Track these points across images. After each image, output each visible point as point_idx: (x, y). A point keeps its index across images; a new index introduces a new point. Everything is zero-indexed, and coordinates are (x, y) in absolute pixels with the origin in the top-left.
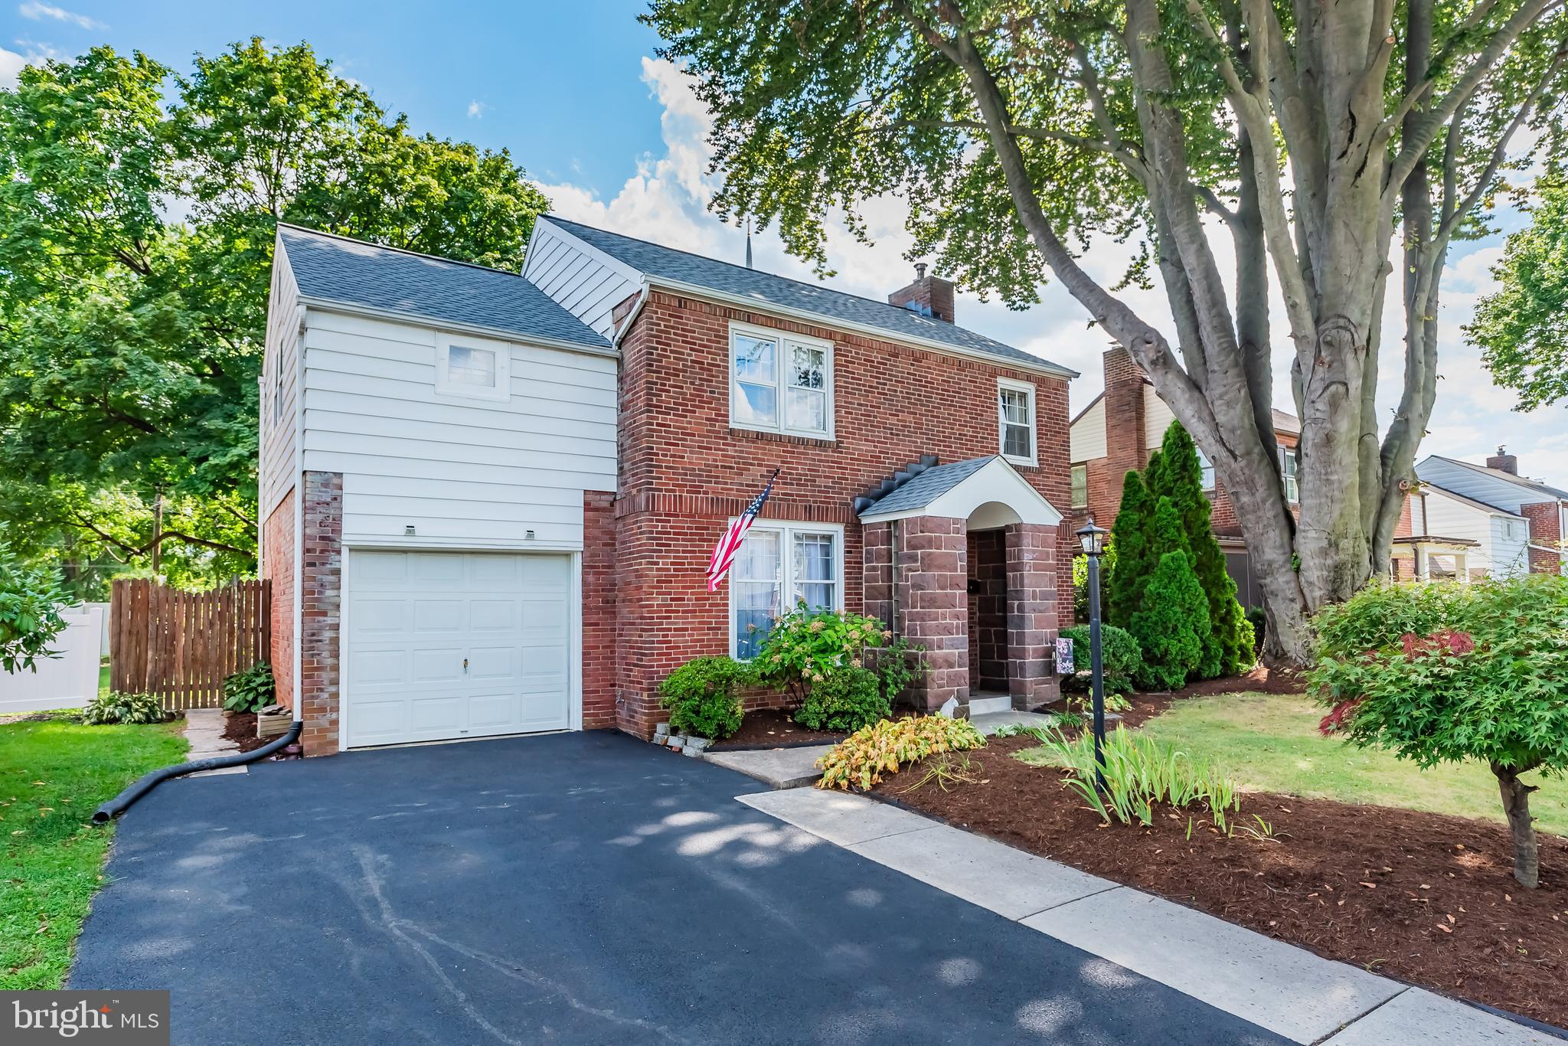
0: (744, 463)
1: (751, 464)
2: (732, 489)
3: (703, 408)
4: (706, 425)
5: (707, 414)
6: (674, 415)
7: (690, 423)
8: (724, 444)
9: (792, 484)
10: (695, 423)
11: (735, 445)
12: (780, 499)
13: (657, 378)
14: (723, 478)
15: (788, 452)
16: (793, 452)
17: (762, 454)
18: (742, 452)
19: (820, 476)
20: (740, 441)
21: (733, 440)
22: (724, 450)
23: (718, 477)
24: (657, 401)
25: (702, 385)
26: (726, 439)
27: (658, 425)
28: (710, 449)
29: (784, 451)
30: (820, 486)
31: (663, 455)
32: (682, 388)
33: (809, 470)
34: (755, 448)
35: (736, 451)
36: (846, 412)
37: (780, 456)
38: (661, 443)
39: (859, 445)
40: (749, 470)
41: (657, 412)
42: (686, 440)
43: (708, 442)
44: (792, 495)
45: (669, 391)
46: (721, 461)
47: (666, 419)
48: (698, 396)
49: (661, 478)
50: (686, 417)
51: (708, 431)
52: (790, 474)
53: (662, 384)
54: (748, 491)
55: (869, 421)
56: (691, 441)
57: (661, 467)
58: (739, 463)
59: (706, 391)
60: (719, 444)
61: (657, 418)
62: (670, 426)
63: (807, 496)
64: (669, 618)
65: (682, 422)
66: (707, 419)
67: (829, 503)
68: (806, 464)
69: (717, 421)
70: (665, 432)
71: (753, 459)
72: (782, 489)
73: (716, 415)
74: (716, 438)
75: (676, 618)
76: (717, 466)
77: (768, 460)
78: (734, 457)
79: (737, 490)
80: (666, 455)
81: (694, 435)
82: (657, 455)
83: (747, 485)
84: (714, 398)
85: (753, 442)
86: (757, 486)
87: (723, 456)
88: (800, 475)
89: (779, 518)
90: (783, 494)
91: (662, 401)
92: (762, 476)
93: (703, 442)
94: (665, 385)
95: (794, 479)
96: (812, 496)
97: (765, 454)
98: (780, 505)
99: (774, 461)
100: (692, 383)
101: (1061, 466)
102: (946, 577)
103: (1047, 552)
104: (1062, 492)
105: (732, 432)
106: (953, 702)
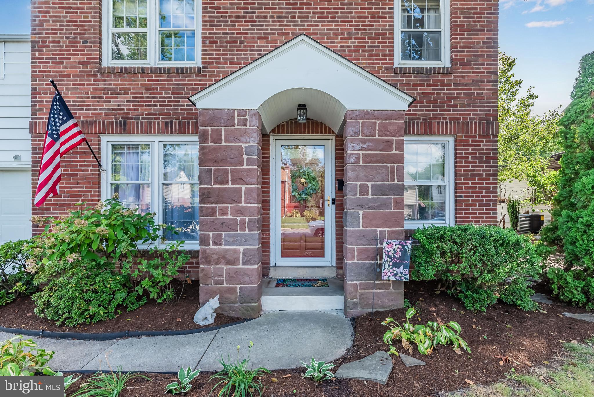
0: (112, 93)
1: (118, 93)
2: (101, 114)
3: (77, 55)
4: (80, 68)
5: (80, 59)
6: (53, 63)
7: (66, 67)
8: (94, 80)
9: (155, 106)
10: (70, 67)
11: (104, 80)
12: (143, 118)
13: (39, 38)
14: (93, 105)
15: (152, 80)
16: (158, 81)
17: (129, 84)
18: (110, 85)
19: (184, 98)
20: (108, 76)
21: (103, 76)
22: (94, 85)
23: (88, 105)
24: (39, 54)
25: (76, 38)
26: (96, 76)
27: (40, 71)
28: (83, 85)
29: (148, 80)
30: (183, 106)
31: (44, 93)
32: (59, 42)
33: (172, 93)
34: (121, 80)
35: (105, 85)
36: (210, 42)
37: (145, 85)
38: (42, 85)
39: (224, 68)
40: (116, 98)
41: (39, 63)
42: (63, 80)
43: (81, 80)
44: (156, 114)
45: (49, 46)
46: (92, 93)
47: (46, 67)
48: (72, 46)
49: (42, 110)
50: (62, 63)
51: (81, 72)
52: (154, 98)
53: (43, 42)
54: (115, 114)
55: (235, 46)
56: (67, 80)
57: (42, 102)
58: (108, 93)
59: (79, 42)
60: (90, 80)
61: (40, 67)
62: (49, 72)
63: (170, 114)
64: (49, 209)
65: (60, 68)
66: (80, 63)
67: (192, 118)
68: (170, 89)
69: (88, 63)
70: (46, 76)
71: (120, 89)
72: (146, 110)
73: (88, 59)
74: (87, 76)
75: (54, 209)
76: (88, 98)
77: (134, 89)
78: (103, 89)
79: (106, 114)
80: (47, 93)
81: (69, 76)
82: (40, 93)
83: (114, 110)
84: (86, 47)
85: (120, 76)
86: (123, 109)
87: (94, 89)
88: (164, 97)
89: (142, 133)
90: (146, 114)
91: (42, 54)
92: (128, 101)
93: (76, 80)
94: (45, 42)
95: (158, 102)
96: (174, 114)
97: (131, 85)
98: (142, 123)
99: (139, 89)
100: (67, 38)
101: (483, 64)
102: (226, 172)
103: (388, 141)
104: (483, 89)
105: (101, 71)
106: (214, 303)
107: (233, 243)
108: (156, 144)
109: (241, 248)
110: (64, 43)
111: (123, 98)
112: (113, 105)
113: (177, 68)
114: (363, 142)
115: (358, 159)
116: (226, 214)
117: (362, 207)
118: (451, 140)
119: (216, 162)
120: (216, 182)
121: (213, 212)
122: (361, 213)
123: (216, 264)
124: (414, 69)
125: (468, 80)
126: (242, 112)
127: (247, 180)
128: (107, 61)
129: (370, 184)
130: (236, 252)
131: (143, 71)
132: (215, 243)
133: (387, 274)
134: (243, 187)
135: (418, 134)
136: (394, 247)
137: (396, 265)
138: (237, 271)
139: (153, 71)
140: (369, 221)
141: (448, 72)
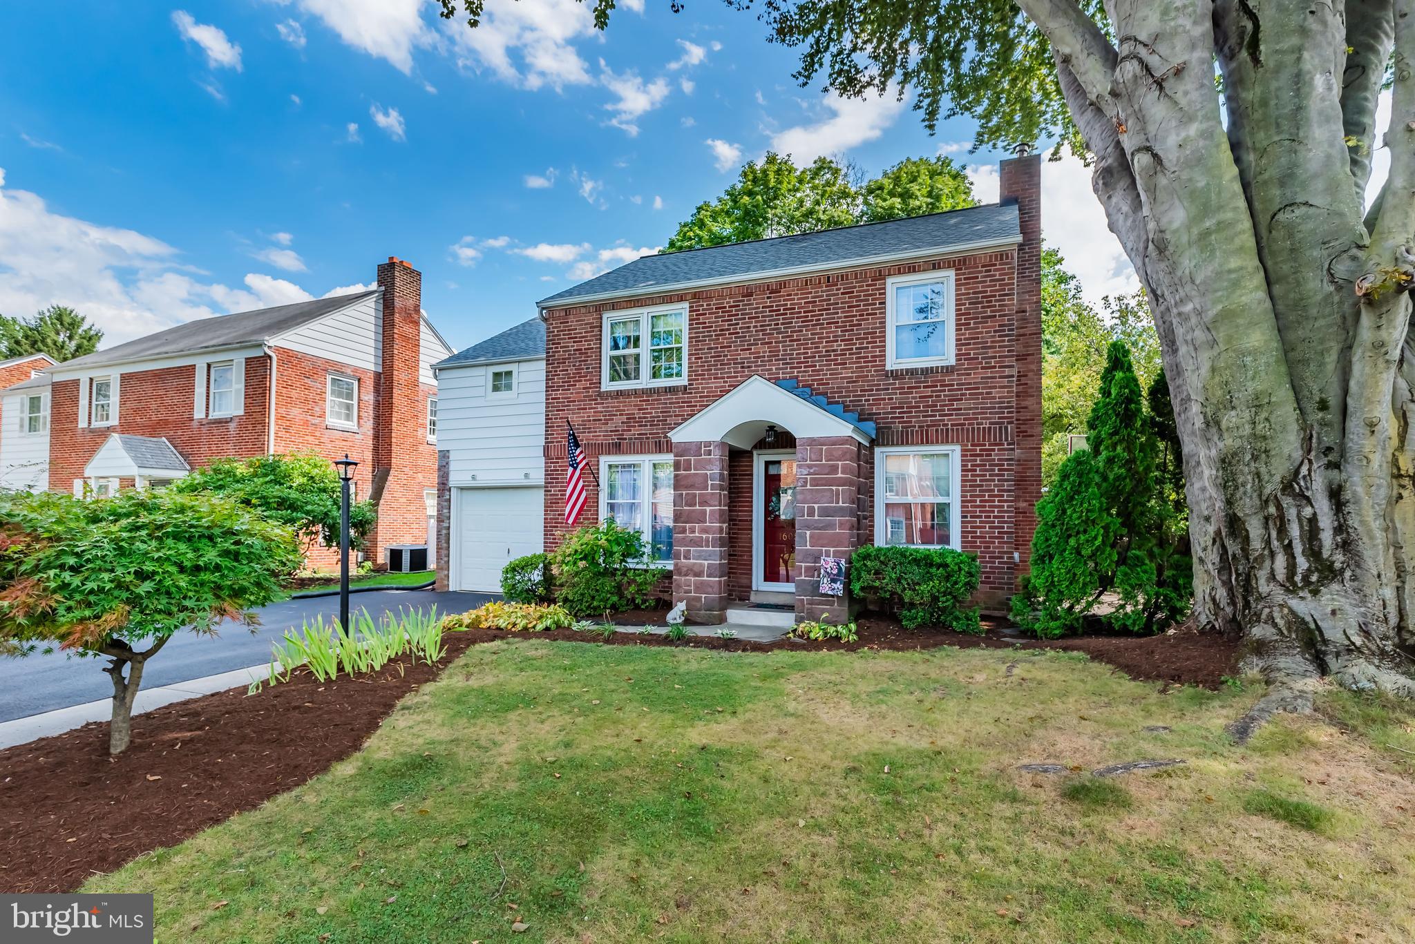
0: (609, 416)
1: (615, 415)
2: (600, 436)
3: (581, 381)
4: (583, 393)
5: (583, 385)
6: (562, 390)
7: (572, 393)
8: (595, 404)
9: (646, 426)
10: (576, 393)
11: (603, 403)
12: (635, 439)
13: (552, 368)
14: (594, 428)
15: (643, 401)
16: (649, 401)
17: (623, 406)
18: (608, 407)
19: (671, 416)
20: (606, 399)
21: (602, 399)
22: (595, 408)
23: (590, 428)
24: (552, 383)
25: (581, 365)
26: (597, 400)
27: (552, 399)
28: (586, 409)
29: (640, 401)
30: (670, 424)
31: (555, 419)
32: (567, 370)
33: (661, 412)
34: (617, 402)
35: (604, 407)
36: (696, 359)
37: (638, 405)
38: (554, 411)
39: (708, 384)
40: (613, 420)
41: (552, 391)
42: (570, 406)
43: (584, 405)
44: (646, 434)
45: (559, 375)
46: (593, 416)
47: (557, 394)
48: (578, 373)
49: (553, 434)
50: (570, 390)
51: (584, 397)
52: (645, 418)
53: (555, 371)
54: (612, 436)
56: (573, 406)
57: (553, 427)
58: (606, 416)
59: (583, 369)
60: (592, 404)
61: (552, 395)
62: (559, 398)
63: (659, 433)
65: (567, 394)
66: (583, 389)
68: (659, 408)
69: (590, 388)
70: (557, 403)
71: (616, 411)
72: (638, 430)
73: (590, 384)
74: (589, 400)
76: (590, 421)
77: (628, 410)
78: (602, 412)
79: (604, 436)
80: (557, 419)
81: (575, 401)
82: (552, 419)
83: (611, 431)
84: (588, 373)
85: (617, 399)
86: (618, 431)
87: (594, 412)
88: (654, 417)
89: (634, 453)
90: (638, 435)
91: (554, 383)
92: (622, 423)
93: (581, 405)
94: (557, 371)
95: (649, 422)
97: (625, 406)
98: (634, 443)
99: (632, 410)
100: (574, 366)
101: (994, 357)
102: (695, 495)
103: (833, 466)
104: (995, 387)
105: (600, 394)
106: (681, 607)
107: (699, 558)
108: (647, 462)
109: (706, 563)
110: (571, 370)
111: (619, 420)
112: (611, 426)
113: (666, 388)
114: (810, 467)
115: (806, 483)
116: (693, 532)
117: (808, 528)
118: (958, 448)
119: (687, 487)
120: (687, 505)
121: (684, 531)
122: (808, 533)
123: (686, 575)
124: (907, 370)
125: (975, 377)
126: (708, 444)
127: (712, 502)
128: (607, 385)
129: (816, 506)
130: (701, 565)
131: (635, 393)
132: (685, 558)
133: (825, 587)
134: (708, 509)
136: (831, 564)
137: (834, 581)
138: (702, 583)
139: (644, 391)
140: (815, 540)
141: (949, 370)
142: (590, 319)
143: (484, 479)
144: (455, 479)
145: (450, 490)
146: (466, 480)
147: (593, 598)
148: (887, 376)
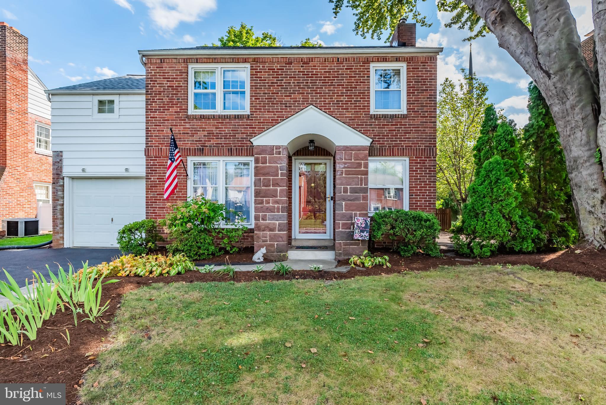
0: (194, 131)
1: (199, 131)
2: (188, 143)
3: (173, 107)
4: (175, 115)
5: (175, 110)
6: (159, 112)
7: (166, 115)
8: (184, 123)
9: (221, 138)
10: (169, 115)
11: (190, 123)
12: (214, 146)
13: (151, 97)
14: (183, 138)
15: (219, 123)
16: (223, 123)
17: (205, 125)
18: (194, 125)
19: (239, 133)
20: (192, 120)
21: (189, 120)
22: (184, 125)
23: (180, 138)
24: (151, 107)
25: (173, 97)
26: (185, 120)
27: (151, 117)
28: (177, 126)
29: (217, 123)
30: (239, 138)
31: (153, 131)
32: (163, 99)
33: (232, 131)
34: (201, 123)
35: (190, 125)
36: (255, 99)
37: (215, 125)
38: (152, 126)
39: (264, 115)
40: (197, 133)
41: (151, 112)
42: (165, 123)
43: (176, 123)
44: (222, 144)
45: (156, 102)
46: (182, 131)
47: (155, 115)
48: (171, 102)
49: (152, 141)
50: (164, 112)
51: (176, 117)
52: (220, 133)
53: (153, 99)
54: (196, 144)
55: (271, 101)
56: (167, 123)
57: (152, 136)
58: (192, 131)
59: (175, 99)
60: (181, 123)
61: (151, 115)
62: (157, 117)
63: (230, 144)
64: (156, 202)
65: (163, 115)
66: (175, 112)
67: (244, 146)
68: (230, 128)
69: (180, 112)
70: (155, 120)
71: (200, 128)
72: (215, 141)
73: (180, 109)
74: (180, 120)
75: (159, 202)
76: (180, 133)
77: (208, 128)
78: (189, 128)
79: (191, 144)
80: (155, 131)
81: (169, 120)
82: (151, 131)
83: (196, 141)
84: (179, 102)
85: (200, 120)
86: (202, 141)
87: (183, 128)
88: (227, 133)
89: (213, 155)
90: (216, 144)
91: (153, 107)
92: (204, 136)
93: (173, 123)
94: (154, 99)
95: (223, 136)
96: (233, 144)
97: (206, 125)
98: (213, 149)
99: (212, 128)
100: (168, 97)
101: (427, 112)
102: (269, 180)
103: (359, 163)
104: (427, 128)
105: (188, 117)
106: (263, 250)
107: (273, 219)
108: (221, 162)
109: (277, 222)
110: (166, 100)
111: (201, 134)
112: (196, 138)
113: (235, 115)
114: (345, 163)
115: (342, 173)
116: (269, 203)
117: (344, 200)
118: (407, 159)
119: (264, 175)
120: (264, 186)
121: (262, 203)
122: (344, 203)
123: (263, 231)
124: (383, 115)
125: (418, 121)
126: (278, 147)
127: (281, 184)
128: (191, 111)
129: (349, 187)
130: (274, 224)
131: (214, 117)
132: (263, 219)
133: (357, 236)
134: (279, 188)
135: (385, 156)
136: (361, 221)
137: (362, 231)
138: (275, 235)
139: (220, 117)
140: (348, 208)
141: (404, 117)
142: (180, 67)
143: (91, 171)
144: (67, 171)
145: (63, 179)
146: (77, 172)
147: (199, 248)
148: (371, 118)
